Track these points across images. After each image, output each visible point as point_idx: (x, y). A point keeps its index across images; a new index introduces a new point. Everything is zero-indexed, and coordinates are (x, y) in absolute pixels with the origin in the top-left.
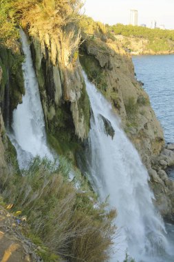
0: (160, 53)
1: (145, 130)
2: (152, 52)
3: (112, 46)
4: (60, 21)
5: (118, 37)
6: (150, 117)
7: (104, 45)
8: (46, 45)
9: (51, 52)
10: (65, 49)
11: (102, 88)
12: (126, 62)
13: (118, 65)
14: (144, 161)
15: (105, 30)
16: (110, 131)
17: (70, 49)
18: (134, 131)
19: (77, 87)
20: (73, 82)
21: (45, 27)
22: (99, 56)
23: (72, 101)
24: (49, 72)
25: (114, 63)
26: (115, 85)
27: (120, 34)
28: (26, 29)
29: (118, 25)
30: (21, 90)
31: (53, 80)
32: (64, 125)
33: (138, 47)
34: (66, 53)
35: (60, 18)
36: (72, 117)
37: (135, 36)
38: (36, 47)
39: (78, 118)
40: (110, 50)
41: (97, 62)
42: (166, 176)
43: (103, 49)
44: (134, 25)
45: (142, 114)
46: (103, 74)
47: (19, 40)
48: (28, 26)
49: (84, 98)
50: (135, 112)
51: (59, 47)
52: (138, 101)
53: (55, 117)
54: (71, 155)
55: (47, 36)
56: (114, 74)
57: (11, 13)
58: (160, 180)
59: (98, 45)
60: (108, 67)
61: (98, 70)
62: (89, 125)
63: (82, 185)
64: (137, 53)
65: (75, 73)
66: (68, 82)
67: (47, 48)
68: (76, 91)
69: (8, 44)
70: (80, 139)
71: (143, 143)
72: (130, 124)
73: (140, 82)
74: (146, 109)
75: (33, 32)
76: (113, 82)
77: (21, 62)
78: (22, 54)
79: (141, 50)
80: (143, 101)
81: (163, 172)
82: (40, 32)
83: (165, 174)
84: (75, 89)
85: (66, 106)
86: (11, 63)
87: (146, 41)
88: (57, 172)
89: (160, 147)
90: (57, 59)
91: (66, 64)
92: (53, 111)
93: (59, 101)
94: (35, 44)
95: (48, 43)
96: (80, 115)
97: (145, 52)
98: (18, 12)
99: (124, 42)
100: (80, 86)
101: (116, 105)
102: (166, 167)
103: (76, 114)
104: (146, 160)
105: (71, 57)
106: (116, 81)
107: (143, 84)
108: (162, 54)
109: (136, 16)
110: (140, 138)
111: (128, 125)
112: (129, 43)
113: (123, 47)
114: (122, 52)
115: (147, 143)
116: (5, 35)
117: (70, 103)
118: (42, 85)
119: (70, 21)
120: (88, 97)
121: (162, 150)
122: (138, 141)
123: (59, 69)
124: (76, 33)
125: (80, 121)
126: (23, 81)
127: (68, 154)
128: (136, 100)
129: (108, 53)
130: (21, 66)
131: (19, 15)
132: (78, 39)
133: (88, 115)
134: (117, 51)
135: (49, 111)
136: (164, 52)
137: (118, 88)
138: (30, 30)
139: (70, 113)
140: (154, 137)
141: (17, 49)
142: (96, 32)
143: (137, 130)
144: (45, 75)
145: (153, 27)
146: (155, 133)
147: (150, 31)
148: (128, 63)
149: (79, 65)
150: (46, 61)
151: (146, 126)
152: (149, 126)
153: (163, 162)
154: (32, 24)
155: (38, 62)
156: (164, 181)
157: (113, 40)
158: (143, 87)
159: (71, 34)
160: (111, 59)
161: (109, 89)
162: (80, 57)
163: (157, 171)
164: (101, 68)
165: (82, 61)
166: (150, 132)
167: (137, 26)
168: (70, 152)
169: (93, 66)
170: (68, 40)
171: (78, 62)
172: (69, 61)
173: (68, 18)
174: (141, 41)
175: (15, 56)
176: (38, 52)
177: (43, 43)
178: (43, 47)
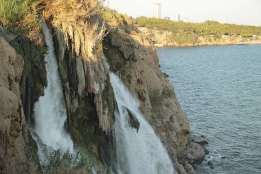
0: (183, 45)
1: (171, 123)
2: (176, 44)
3: (136, 38)
4: (83, 13)
5: (141, 29)
6: (175, 109)
7: (128, 37)
8: (69, 36)
9: (74, 43)
10: (89, 41)
11: (126, 80)
12: (150, 53)
13: (142, 57)
15: (129, 23)
16: (134, 124)
17: (94, 41)
18: (159, 123)
19: (101, 79)
20: (97, 74)
21: (69, 19)
22: (123, 48)
23: (96, 93)
24: (72, 63)
25: (139, 55)
26: (139, 77)
27: (144, 26)
28: (49, 22)
29: (142, 18)
30: (44, 84)
31: (76, 72)
32: (87, 118)
33: (162, 39)
34: (89, 45)
35: (84, 11)
36: (95, 109)
37: (158, 28)
38: (59, 38)
39: (101, 110)
40: (134, 41)
41: (122, 53)
42: (193, 171)
43: (127, 40)
44: (157, 18)
45: (167, 106)
46: (127, 66)
47: (41, 32)
48: (51, 18)
49: (108, 90)
50: (161, 104)
51: (83, 39)
52: (163, 92)
53: (78, 109)
54: (95, 150)
55: (70, 28)
56: (138, 66)
57: (34, 6)
59: (122, 37)
60: (132, 58)
61: (122, 61)
62: (114, 117)
64: (161, 45)
65: (99, 65)
66: (92, 74)
67: (70, 40)
68: (100, 83)
69: (31, 35)
70: (104, 132)
71: (168, 136)
72: (155, 115)
73: (164, 74)
74: (171, 101)
75: (56, 23)
76: (137, 74)
77: (44, 53)
78: (45, 45)
79: (165, 42)
80: (169, 93)
81: (190, 166)
82: (63, 24)
83: (192, 168)
84: (99, 81)
85: (90, 97)
86: (33, 54)
87: (170, 33)
88: (79, 167)
89: (186, 141)
90: (80, 51)
91: (90, 55)
92: (76, 103)
93: (83, 93)
94: (58, 36)
95: (71, 34)
96: (104, 108)
97: (169, 44)
98: (40, 5)
99: (148, 34)
100: (104, 77)
101: (141, 97)
102: (192, 161)
103: (100, 107)
104: (172, 154)
105: (94, 50)
106: (141, 72)
107: (168, 76)
108: (186, 47)
109: (160, 9)
110: (165, 131)
111: (153, 118)
112: (153, 35)
113: (147, 39)
114: (147, 44)
115: (173, 135)
116: (27, 26)
117: (94, 94)
118: (65, 77)
119: (93, 13)
120: (112, 89)
121: (189, 143)
122: (164, 134)
123: (83, 60)
124: (100, 26)
125: (104, 113)
126: (46, 72)
127: (92, 148)
128: (161, 92)
129: (132, 45)
130: (44, 57)
131: (42, 7)
132: (102, 32)
133: (113, 106)
134: (141, 43)
135: (72, 103)
136: (189, 45)
137: (143, 79)
138: (52, 22)
139: (94, 105)
140: (180, 129)
141: (40, 41)
142: (120, 25)
143: (163, 123)
144: (68, 66)
145: (177, 20)
146: (181, 125)
147: (173, 24)
148: (152, 55)
149: (103, 57)
150: (69, 52)
151: (171, 119)
152: (174, 118)
153: (190, 156)
154: (55, 17)
155: (61, 53)
157: (138, 32)
158: (168, 79)
159: (95, 27)
160: (136, 50)
161: (134, 80)
162: (104, 49)
163: (184, 165)
164: (125, 59)
165: (105, 52)
166: (176, 125)
167: (160, 19)
168: (94, 146)
169: (117, 58)
170: (92, 32)
171: (102, 54)
172: (93, 52)
173: (92, 10)
174: (165, 33)
175: (37, 47)
176: (61, 44)
177: (66, 35)
178: (66, 39)
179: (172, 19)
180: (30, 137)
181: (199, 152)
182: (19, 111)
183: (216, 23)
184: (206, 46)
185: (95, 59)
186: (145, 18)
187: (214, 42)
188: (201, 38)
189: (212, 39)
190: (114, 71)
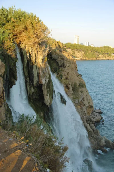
0: (91, 59)
1: (83, 101)
2: (87, 58)
3: (65, 55)
4: (37, 40)
5: (68, 50)
6: (85, 94)
7: (61, 54)
8: (29, 53)
9: (32, 57)
10: (40, 56)
11: (60, 77)
12: (73, 63)
13: (68, 65)
14: (82, 119)
15: (61, 46)
16: (64, 101)
17: (43, 56)
18: (77, 102)
19: (46, 77)
20: (44, 74)
21: (29, 44)
22: (58, 60)
23: (43, 84)
24: (31, 68)
25: (67, 64)
26: (67, 76)
27: (69, 48)
28: (19, 45)
29: (68, 43)
30: (16, 78)
31: (33, 72)
32: (38, 98)
33: (79, 56)
34: (40, 58)
35: (37, 39)
36: (43, 93)
37: (77, 50)
38: (24, 54)
39: (46, 94)
40: (64, 56)
41: (58, 63)
42: (94, 127)
43: (61, 56)
44: (77, 44)
45: (81, 92)
46: (60, 70)
47: (15, 50)
48: (20, 43)
49: (50, 83)
50: (78, 91)
51: (37, 54)
52: (79, 85)
53: (33, 92)
54: (42, 115)
55: (30, 48)
56: (66, 70)
57: (11, 36)
58: (91, 130)
59: (58, 54)
60: (63, 66)
61: (57, 67)
62: (52, 98)
63: (48, 131)
64: (78, 59)
65: (45, 69)
66: (41, 74)
67: (30, 55)
68: (46, 79)
69: (9, 52)
70: (47, 105)
71: (81, 108)
72: (75, 97)
73: (80, 75)
74: (84, 89)
75: (22, 46)
76: (66, 74)
77: (16, 62)
78: (17, 58)
79: (81, 57)
80: (82, 85)
81: (93, 125)
82: (26, 46)
83: (94, 126)
84: (45, 77)
85: (40, 87)
86: (10, 62)
87: (84, 53)
88: (34, 124)
89: (91, 111)
90: (35, 61)
91: (40, 63)
92: (32, 89)
93: (36, 84)
94: (24, 52)
95: (31, 52)
96: (47, 92)
97: (83, 58)
98: (15, 35)
99: (71, 53)
100: (48, 76)
101: (67, 87)
102: (94, 122)
103: (45, 92)
104: (83, 118)
105: (43, 60)
106: (68, 73)
107: (82, 76)
108: (92, 60)
109: (78, 39)
111: (73, 98)
112: (74, 53)
113: (71, 55)
114: (71, 58)
115: (84, 108)
116: (7, 47)
117: (42, 85)
118: (27, 75)
119: (43, 40)
120: (52, 82)
121: (92, 113)
122: (79, 107)
123: (36, 66)
124: (46, 47)
125: (47, 95)
126: (16, 72)
127: (40, 114)
128: (78, 84)
129: (63, 58)
130: (15, 64)
131: (15, 37)
132: (47, 51)
133: (52, 92)
134: (68, 58)
135: (30, 89)
136: (94, 59)
137: (68, 78)
138: (21, 45)
139: (42, 91)
140: (88, 105)
141: (14, 55)
142: (57, 47)
143: (79, 101)
144: (28, 69)
145: (87, 45)
146: (89, 103)
147: (85, 47)
148: (74, 65)
149: (48, 65)
150: (29, 61)
151: (83, 99)
152: (85, 99)
153: (93, 119)
154: (22, 42)
155: (25, 62)
156: (93, 130)
157: (66, 51)
158: (82, 78)
159: (43, 48)
160: (65, 62)
161: (64, 78)
162: (48, 60)
163: (89, 124)
164: (59, 66)
165: (49, 62)
166: (86, 102)
167: (78, 44)
168: (41, 113)
169: (55, 65)
170: (42, 51)
171: (47, 63)
172: (42, 62)
173: (42, 39)
174: (81, 52)
175: (12, 59)
176: (25, 57)
177: (28, 52)
178: (28, 54)
179: (85, 45)
180: (8, 107)
181: (98, 117)
182: (3, 93)
183: (109, 47)
184: (103, 59)
185: (43, 66)
186: (70, 44)
187: (107, 58)
188: (100, 56)
189: (107, 56)
190: (53, 72)
